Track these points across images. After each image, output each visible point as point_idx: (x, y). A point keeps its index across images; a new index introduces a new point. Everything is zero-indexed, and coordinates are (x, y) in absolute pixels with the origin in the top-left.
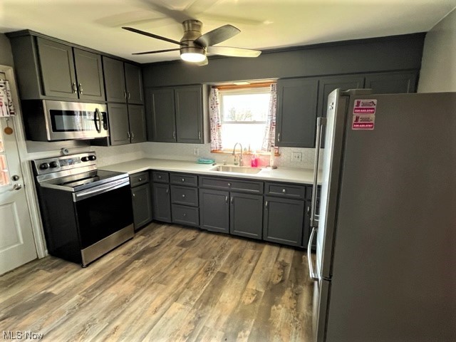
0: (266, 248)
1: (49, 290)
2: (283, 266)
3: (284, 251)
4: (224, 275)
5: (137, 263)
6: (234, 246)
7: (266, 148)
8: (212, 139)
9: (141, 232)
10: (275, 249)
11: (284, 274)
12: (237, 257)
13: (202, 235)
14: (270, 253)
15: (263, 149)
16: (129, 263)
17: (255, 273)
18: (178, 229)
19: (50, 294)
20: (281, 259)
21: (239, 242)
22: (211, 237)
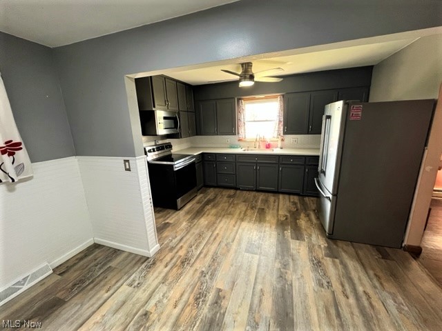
0: (281, 196)
1: (167, 221)
2: (295, 203)
3: (292, 197)
4: (263, 209)
5: (208, 207)
6: (261, 196)
7: (276, 136)
8: (240, 132)
9: (199, 192)
10: (287, 196)
11: (296, 207)
12: (266, 201)
13: (238, 192)
14: (284, 198)
15: (274, 137)
16: (203, 207)
17: (280, 207)
18: (221, 190)
19: (168, 223)
20: (292, 200)
21: (263, 194)
22: (245, 192)
